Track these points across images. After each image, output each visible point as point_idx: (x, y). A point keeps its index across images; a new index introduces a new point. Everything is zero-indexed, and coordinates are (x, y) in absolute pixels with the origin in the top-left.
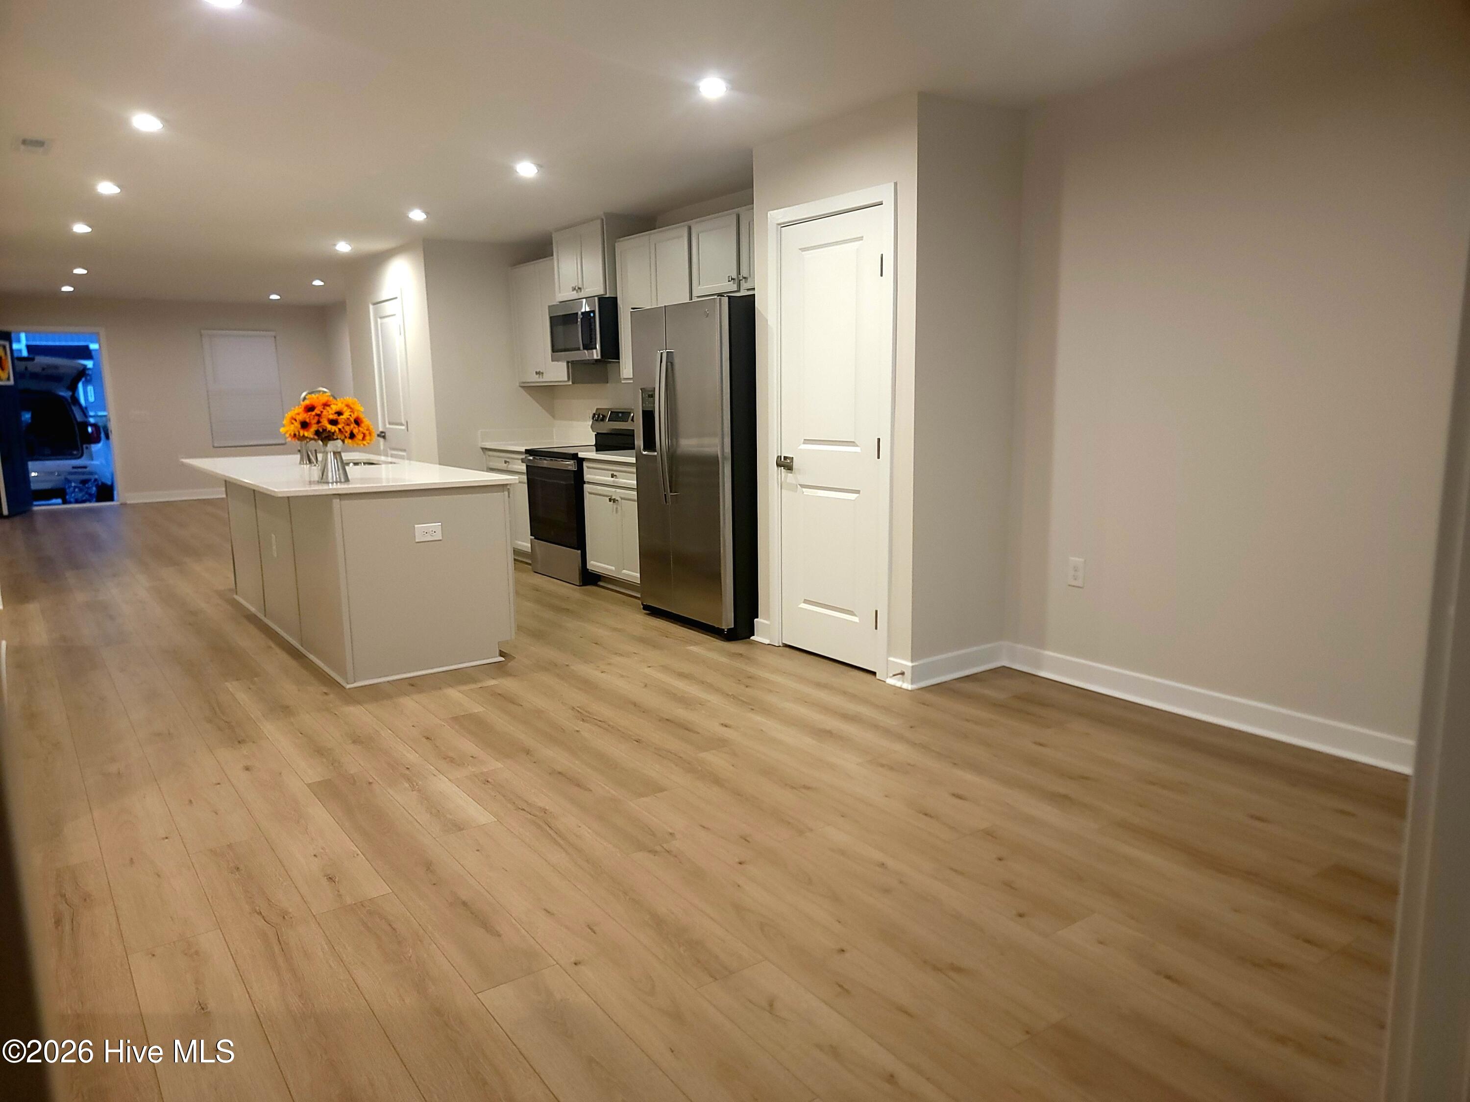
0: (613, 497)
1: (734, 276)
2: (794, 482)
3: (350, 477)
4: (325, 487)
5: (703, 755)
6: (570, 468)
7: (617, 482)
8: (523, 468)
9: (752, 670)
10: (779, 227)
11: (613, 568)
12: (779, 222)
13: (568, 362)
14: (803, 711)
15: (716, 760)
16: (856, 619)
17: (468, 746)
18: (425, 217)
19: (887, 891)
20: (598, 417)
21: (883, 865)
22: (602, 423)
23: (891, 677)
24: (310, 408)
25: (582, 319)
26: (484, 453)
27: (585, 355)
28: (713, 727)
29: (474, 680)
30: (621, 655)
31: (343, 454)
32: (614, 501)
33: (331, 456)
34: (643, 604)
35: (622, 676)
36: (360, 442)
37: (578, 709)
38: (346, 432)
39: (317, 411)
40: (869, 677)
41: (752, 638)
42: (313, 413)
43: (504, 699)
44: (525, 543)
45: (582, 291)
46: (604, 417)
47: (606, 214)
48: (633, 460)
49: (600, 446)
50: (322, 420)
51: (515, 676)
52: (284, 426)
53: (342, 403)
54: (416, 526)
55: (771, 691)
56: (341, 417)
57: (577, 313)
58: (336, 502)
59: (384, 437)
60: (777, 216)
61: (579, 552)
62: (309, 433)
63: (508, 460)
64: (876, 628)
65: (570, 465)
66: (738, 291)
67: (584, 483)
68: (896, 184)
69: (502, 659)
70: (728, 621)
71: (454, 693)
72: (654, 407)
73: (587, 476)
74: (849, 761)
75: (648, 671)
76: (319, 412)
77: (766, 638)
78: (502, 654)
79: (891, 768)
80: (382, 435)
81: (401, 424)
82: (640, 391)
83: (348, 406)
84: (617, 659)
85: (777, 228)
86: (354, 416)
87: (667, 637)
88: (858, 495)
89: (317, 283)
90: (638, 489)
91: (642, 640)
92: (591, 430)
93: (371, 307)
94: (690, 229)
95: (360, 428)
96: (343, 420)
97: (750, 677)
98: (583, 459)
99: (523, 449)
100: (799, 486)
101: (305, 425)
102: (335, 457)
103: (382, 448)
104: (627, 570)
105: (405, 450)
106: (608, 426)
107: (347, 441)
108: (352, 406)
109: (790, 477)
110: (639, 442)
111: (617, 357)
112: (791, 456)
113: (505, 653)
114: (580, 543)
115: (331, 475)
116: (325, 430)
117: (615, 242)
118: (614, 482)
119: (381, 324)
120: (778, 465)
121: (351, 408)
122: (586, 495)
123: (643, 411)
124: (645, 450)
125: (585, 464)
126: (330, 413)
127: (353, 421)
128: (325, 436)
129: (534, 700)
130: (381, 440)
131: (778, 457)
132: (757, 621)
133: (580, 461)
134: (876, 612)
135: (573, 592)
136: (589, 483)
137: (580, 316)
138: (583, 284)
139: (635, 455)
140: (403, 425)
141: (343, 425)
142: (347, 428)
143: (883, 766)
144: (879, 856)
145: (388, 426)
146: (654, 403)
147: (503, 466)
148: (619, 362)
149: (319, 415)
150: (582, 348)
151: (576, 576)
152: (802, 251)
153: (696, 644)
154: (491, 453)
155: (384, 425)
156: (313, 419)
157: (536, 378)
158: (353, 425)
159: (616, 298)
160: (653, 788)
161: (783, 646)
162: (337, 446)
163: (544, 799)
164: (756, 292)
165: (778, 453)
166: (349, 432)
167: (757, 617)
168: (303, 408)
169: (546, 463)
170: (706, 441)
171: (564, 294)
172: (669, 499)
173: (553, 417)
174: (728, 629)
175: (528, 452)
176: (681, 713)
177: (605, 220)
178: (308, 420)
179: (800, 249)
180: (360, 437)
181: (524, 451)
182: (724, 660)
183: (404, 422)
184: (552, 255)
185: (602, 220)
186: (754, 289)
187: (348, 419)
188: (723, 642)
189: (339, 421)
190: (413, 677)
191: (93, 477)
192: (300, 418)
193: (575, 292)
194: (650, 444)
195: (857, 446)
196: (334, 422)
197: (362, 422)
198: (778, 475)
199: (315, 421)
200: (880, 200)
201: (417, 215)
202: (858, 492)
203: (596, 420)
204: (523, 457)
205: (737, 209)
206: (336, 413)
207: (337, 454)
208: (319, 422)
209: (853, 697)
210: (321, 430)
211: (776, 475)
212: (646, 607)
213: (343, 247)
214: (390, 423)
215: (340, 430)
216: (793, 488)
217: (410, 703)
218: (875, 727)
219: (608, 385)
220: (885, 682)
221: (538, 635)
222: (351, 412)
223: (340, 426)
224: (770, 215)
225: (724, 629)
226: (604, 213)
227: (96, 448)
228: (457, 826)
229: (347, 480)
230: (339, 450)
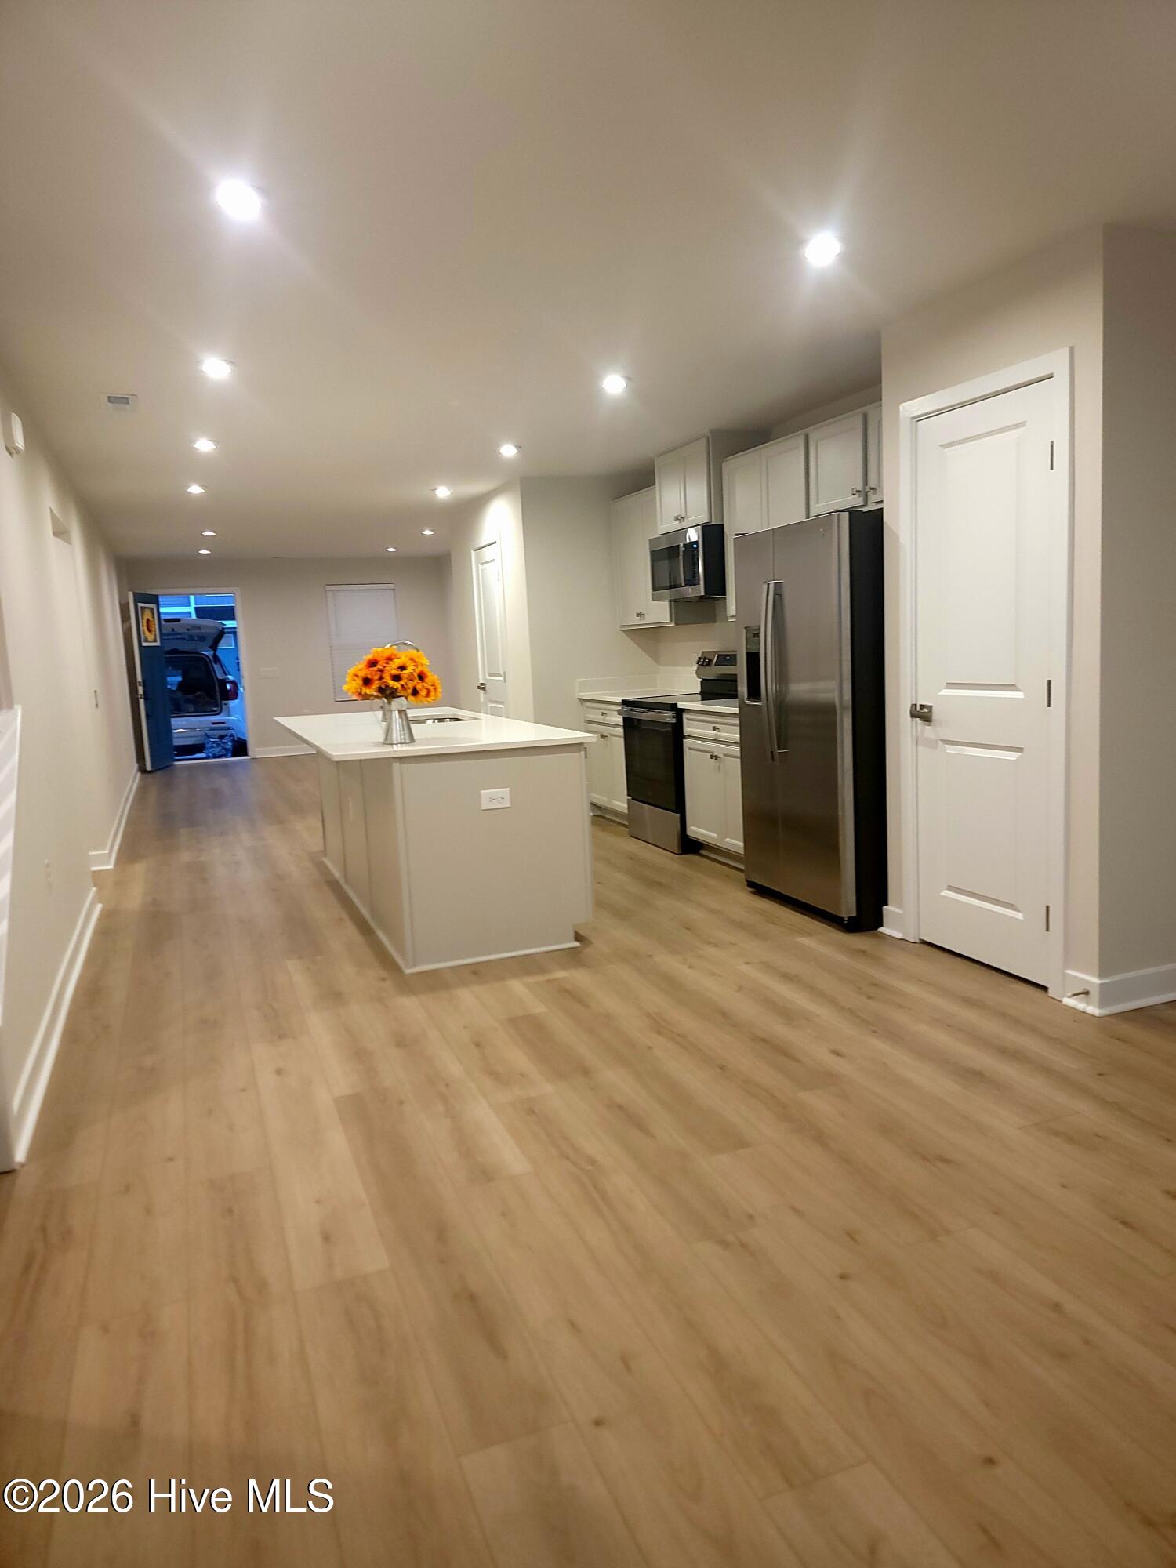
0: (715, 754)
1: (860, 488)
2: (933, 737)
3: (415, 737)
4: (388, 749)
5: (805, 1096)
6: (668, 720)
7: (720, 737)
8: (620, 720)
9: (876, 973)
10: (915, 420)
11: (715, 835)
12: (916, 414)
13: (670, 601)
14: (941, 1038)
15: (821, 1104)
16: (1019, 916)
17: (518, 1058)
18: (516, 451)
19: (1062, 1356)
20: (704, 662)
21: (1057, 1307)
22: (707, 668)
23: (1069, 997)
24: (373, 663)
25: (684, 551)
26: (582, 704)
27: (689, 592)
28: (820, 1054)
29: (542, 970)
30: (715, 945)
31: (408, 711)
32: (717, 758)
33: (396, 714)
34: (747, 881)
35: (714, 974)
36: (424, 699)
37: (654, 1016)
38: (409, 688)
39: (379, 666)
40: (1038, 993)
41: (881, 930)
42: (375, 669)
43: (570, 996)
44: (621, 803)
45: (686, 520)
46: (710, 661)
47: (712, 431)
48: (736, 710)
49: (707, 694)
50: (384, 676)
51: (589, 967)
52: (345, 683)
53: (406, 657)
54: (482, 792)
55: (901, 1007)
56: (405, 672)
57: (678, 546)
58: (396, 765)
59: (484, 689)
60: (911, 408)
61: (678, 815)
62: (370, 691)
63: (605, 712)
64: (1048, 930)
65: (669, 717)
66: (865, 505)
67: (684, 737)
68: (1072, 349)
69: (577, 944)
70: (848, 906)
71: (517, 986)
72: (759, 649)
73: (688, 729)
74: (1005, 1121)
75: (745, 968)
76: (381, 667)
77: (899, 931)
78: (578, 937)
79: (1070, 1140)
80: (482, 687)
81: (500, 676)
82: (744, 630)
83: (412, 659)
84: (711, 951)
85: (912, 423)
86: (418, 670)
87: (773, 923)
88: (1019, 754)
89: (428, 532)
90: (742, 744)
91: (740, 926)
92: (695, 675)
93: (473, 553)
94: (807, 437)
95: (424, 684)
96: (406, 676)
97: (875, 985)
98: (683, 710)
99: (619, 699)
100: (940, 742)
101: (367, 682)
102: (401, 717)
103: (482, 700)
104: (731, 838)
105: (502, 703)
106: (715, 672)
107: (411, 698)
108: (417, 660)
109: (928, 731)
110: (743, 688)
111: (724, 593)
112: (930, 704)
113: (583, 937)
114: (678, 804)
115: (396, 735)
116: (387, 687)
117: (723, 462)
118: (716, 736)
119: (482, 570)
120: (913, 715)
121: (415, 662)
122: (686, 749)
123: (748, 654)
124: (749, 699)
125: (685, 716)
126: (393, 668)
127: (416, 676)
128: (388, 693)
129: (607, 1001)
130: (482, 692)
131: (912, 705)
132: (886, 909)
133: (680, 713)
134: (1048, 908)
135: (670, 862)
136: (690, 737)
137: (682, 548)
138: (686, 514)
139: (737, 704)
140: (501, 676)
141: (405, 681)
142: (411, 685)
143: (1057, 1133)
144: (1050, 1289)
145: (488, 677)
146: (759, 644)
147: (600, 718)
148: (725, 598)
149: (381, 671)
150: (683, 584)
151: (674, 842)
152: (944, 448)
153: (810, 934)
154: (588, 704)
155: (485, 677)
156: (376, 674)
157: (637, 621)
158: (417, 680)
159: (722, 526)
160: (736, 1142)
161: (921, 943)
162: (402, 704)
163: (595, 1144)
164: (885, 506)
165: (912, 700)
166: (412, 688)
167: (887, 904)
168: (365, 663)
169: (644, 715)
170: (821, 685)
171: (666, 525)
172: (776, 756)
173: (658, 662)
174: (849, 918)
175: (624, 702)
176: (780, 1030)
177: (710, 438)
178: (369, 677)
179: (941, 446)
180: (424, 693)
181: (620, 701)
182: (842, 958)
183: (502, 673)
184: (654, 484)
185: (708, 438)
186: (882, 502)
187: (411, 673)
188: (842, 933)
189: (402, 676)
190: (478, 963)
191: (229, 732)
192: (362, 674)
193: (677, 522)
194: (754, 692)
195: (1020, 691)
196: (397, 678)
197: (426, 677)
198: (912, 727)
199: (376, 677)
200: (1050, 372)
201: (508, 451)
202: (1020, 750)
203: (702, 665)
204: (620, 708)
205: (863, 408)
206: (398, 668)
207: (402, 712)
208: (381, 678)
209: (1016, 1023)
210: (383, 687)
211: (909, 728)
212: (751, 884)
213: (443, 493)
214: (490, 675)
215: (402, 686)
216: (932, 744)
217: (467, 996)
218: (1046, 1070)
219: (717, 624)
220: (1061, 1001)
221: (621, 915)
222: (415, 666)
223: (402, 682)
224: (903, 408)
225: (843, 918)
226: (710, 430)
227: (232, 704)
228: (484, 1174)
229: (412, 740)
230: (404, 708)
